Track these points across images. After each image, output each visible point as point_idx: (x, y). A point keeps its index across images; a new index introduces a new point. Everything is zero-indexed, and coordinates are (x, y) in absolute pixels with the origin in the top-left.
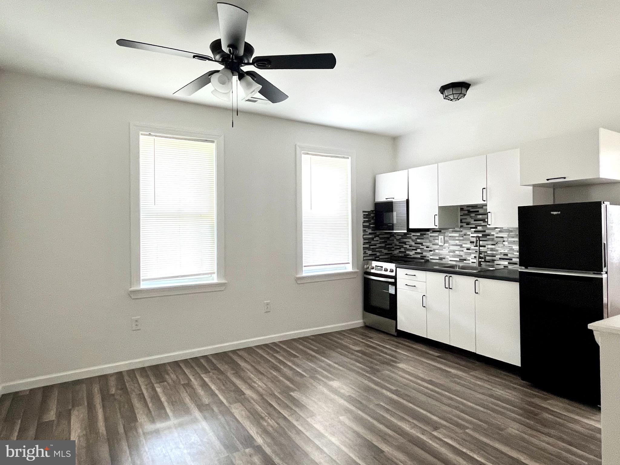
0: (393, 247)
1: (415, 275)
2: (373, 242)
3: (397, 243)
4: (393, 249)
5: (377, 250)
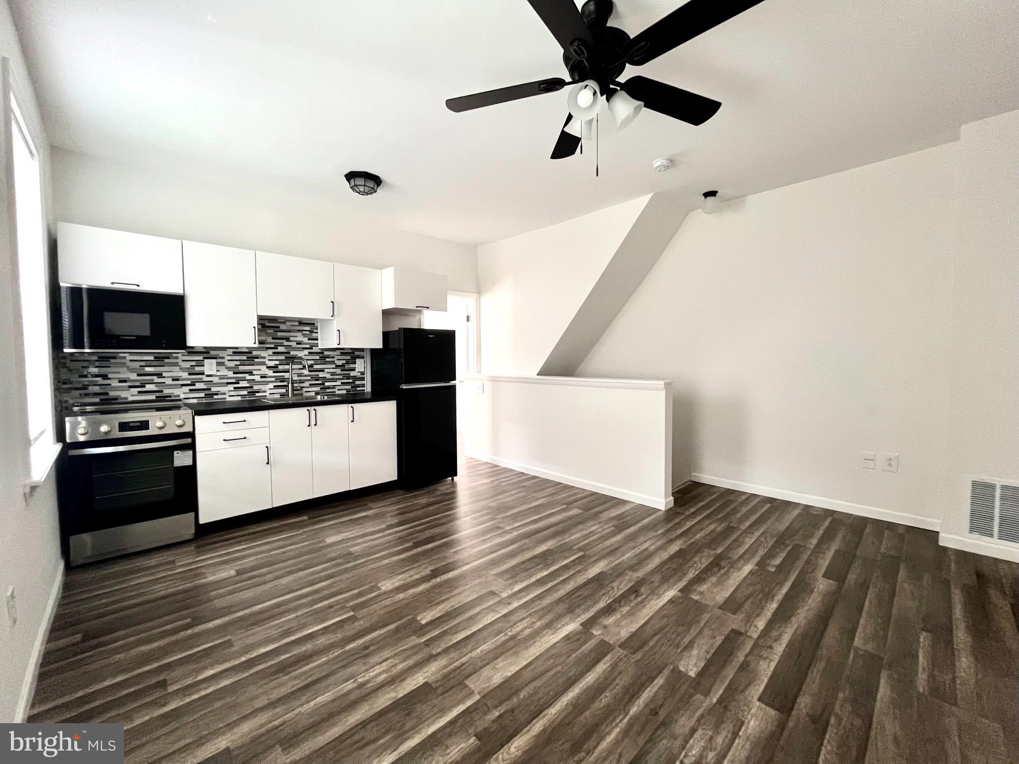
1: (244, 421)
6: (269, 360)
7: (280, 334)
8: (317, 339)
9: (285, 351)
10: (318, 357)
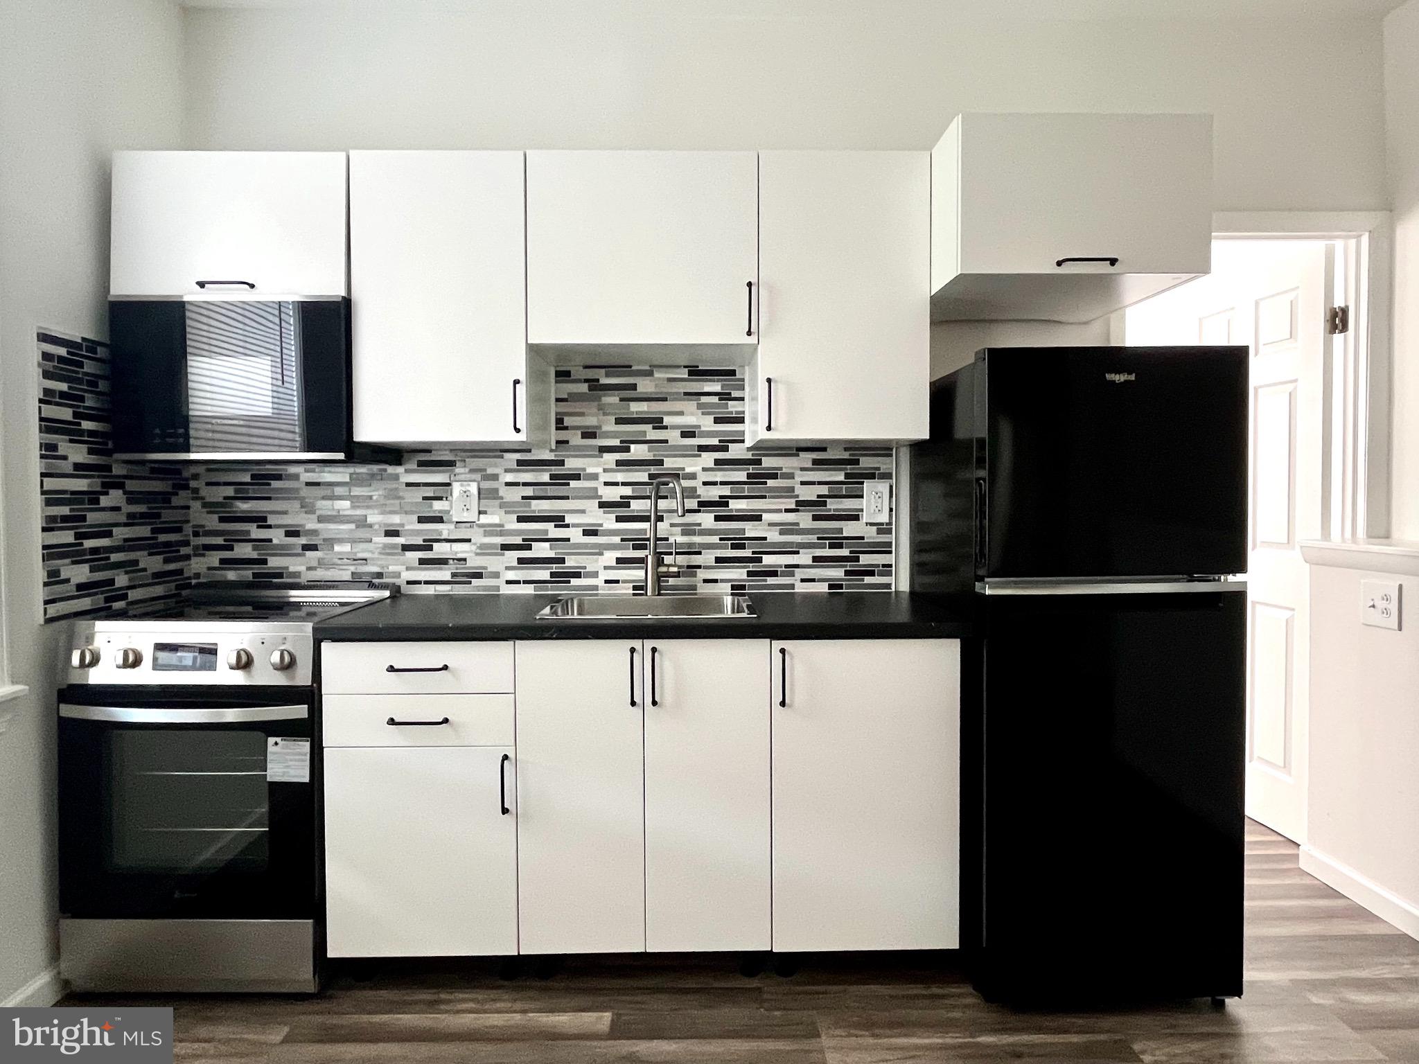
0: (187, 543)
1: (445, 668)
2: (92, 518)
3: (212, 522)
4: (184, 551)
5: (115, 557)
6: (606, 484)
7: (637, 408)
8: (741, 420)
9: (649, 456)
10: (741, 476)
